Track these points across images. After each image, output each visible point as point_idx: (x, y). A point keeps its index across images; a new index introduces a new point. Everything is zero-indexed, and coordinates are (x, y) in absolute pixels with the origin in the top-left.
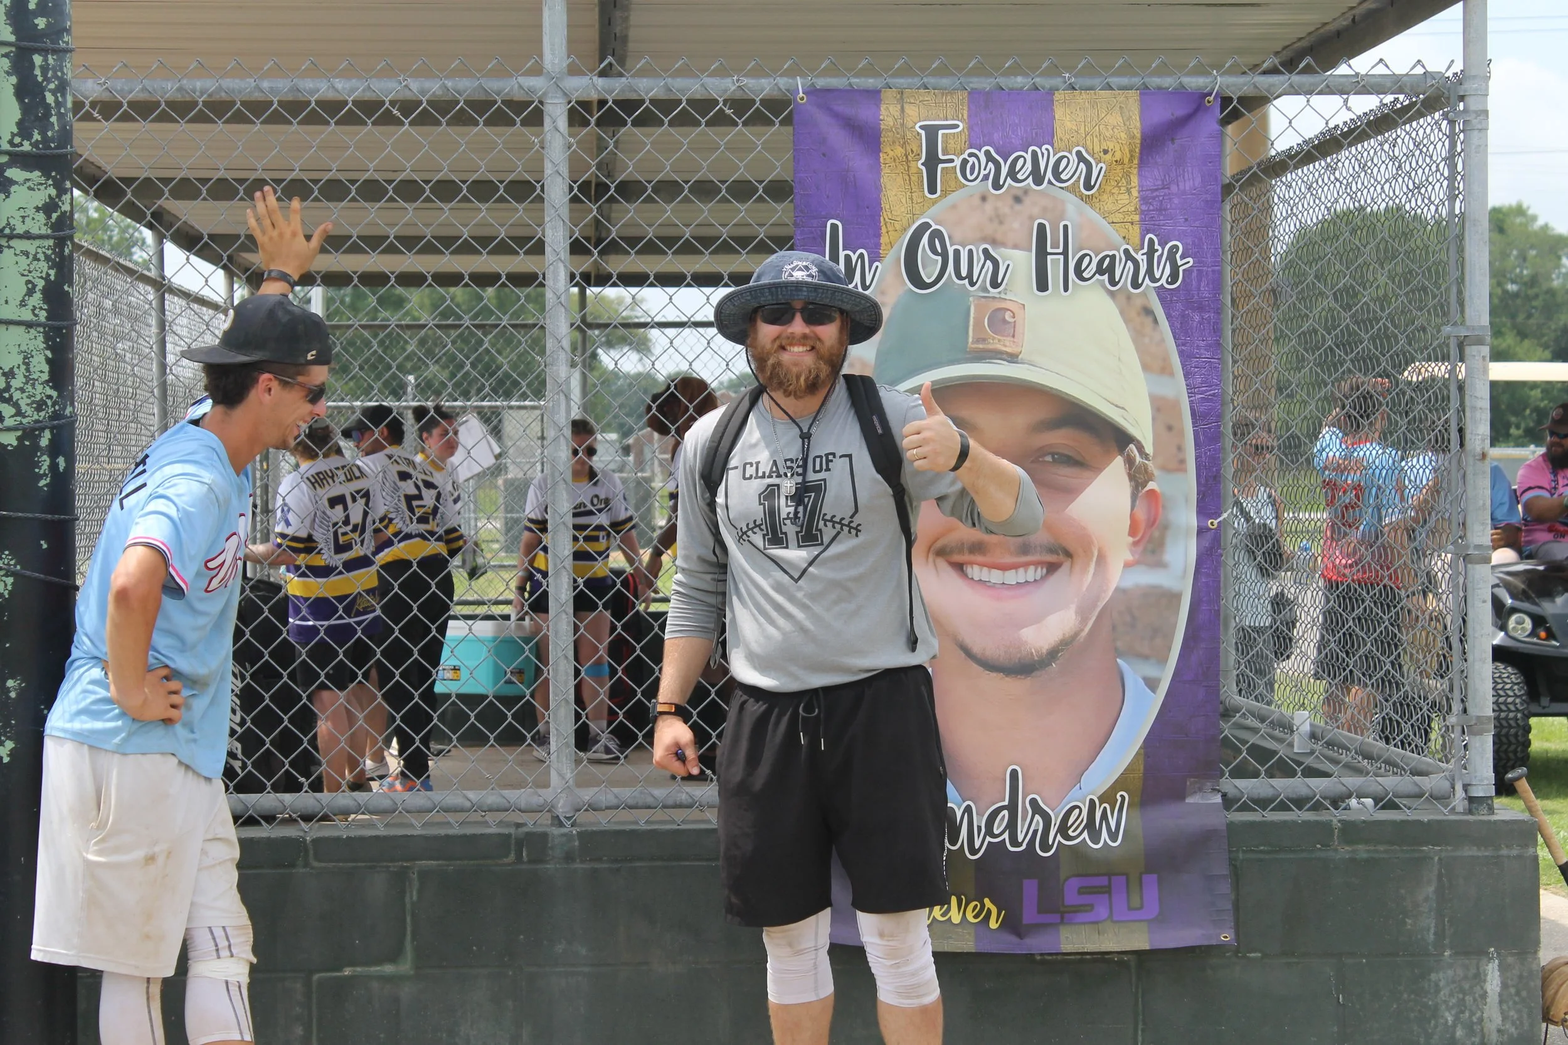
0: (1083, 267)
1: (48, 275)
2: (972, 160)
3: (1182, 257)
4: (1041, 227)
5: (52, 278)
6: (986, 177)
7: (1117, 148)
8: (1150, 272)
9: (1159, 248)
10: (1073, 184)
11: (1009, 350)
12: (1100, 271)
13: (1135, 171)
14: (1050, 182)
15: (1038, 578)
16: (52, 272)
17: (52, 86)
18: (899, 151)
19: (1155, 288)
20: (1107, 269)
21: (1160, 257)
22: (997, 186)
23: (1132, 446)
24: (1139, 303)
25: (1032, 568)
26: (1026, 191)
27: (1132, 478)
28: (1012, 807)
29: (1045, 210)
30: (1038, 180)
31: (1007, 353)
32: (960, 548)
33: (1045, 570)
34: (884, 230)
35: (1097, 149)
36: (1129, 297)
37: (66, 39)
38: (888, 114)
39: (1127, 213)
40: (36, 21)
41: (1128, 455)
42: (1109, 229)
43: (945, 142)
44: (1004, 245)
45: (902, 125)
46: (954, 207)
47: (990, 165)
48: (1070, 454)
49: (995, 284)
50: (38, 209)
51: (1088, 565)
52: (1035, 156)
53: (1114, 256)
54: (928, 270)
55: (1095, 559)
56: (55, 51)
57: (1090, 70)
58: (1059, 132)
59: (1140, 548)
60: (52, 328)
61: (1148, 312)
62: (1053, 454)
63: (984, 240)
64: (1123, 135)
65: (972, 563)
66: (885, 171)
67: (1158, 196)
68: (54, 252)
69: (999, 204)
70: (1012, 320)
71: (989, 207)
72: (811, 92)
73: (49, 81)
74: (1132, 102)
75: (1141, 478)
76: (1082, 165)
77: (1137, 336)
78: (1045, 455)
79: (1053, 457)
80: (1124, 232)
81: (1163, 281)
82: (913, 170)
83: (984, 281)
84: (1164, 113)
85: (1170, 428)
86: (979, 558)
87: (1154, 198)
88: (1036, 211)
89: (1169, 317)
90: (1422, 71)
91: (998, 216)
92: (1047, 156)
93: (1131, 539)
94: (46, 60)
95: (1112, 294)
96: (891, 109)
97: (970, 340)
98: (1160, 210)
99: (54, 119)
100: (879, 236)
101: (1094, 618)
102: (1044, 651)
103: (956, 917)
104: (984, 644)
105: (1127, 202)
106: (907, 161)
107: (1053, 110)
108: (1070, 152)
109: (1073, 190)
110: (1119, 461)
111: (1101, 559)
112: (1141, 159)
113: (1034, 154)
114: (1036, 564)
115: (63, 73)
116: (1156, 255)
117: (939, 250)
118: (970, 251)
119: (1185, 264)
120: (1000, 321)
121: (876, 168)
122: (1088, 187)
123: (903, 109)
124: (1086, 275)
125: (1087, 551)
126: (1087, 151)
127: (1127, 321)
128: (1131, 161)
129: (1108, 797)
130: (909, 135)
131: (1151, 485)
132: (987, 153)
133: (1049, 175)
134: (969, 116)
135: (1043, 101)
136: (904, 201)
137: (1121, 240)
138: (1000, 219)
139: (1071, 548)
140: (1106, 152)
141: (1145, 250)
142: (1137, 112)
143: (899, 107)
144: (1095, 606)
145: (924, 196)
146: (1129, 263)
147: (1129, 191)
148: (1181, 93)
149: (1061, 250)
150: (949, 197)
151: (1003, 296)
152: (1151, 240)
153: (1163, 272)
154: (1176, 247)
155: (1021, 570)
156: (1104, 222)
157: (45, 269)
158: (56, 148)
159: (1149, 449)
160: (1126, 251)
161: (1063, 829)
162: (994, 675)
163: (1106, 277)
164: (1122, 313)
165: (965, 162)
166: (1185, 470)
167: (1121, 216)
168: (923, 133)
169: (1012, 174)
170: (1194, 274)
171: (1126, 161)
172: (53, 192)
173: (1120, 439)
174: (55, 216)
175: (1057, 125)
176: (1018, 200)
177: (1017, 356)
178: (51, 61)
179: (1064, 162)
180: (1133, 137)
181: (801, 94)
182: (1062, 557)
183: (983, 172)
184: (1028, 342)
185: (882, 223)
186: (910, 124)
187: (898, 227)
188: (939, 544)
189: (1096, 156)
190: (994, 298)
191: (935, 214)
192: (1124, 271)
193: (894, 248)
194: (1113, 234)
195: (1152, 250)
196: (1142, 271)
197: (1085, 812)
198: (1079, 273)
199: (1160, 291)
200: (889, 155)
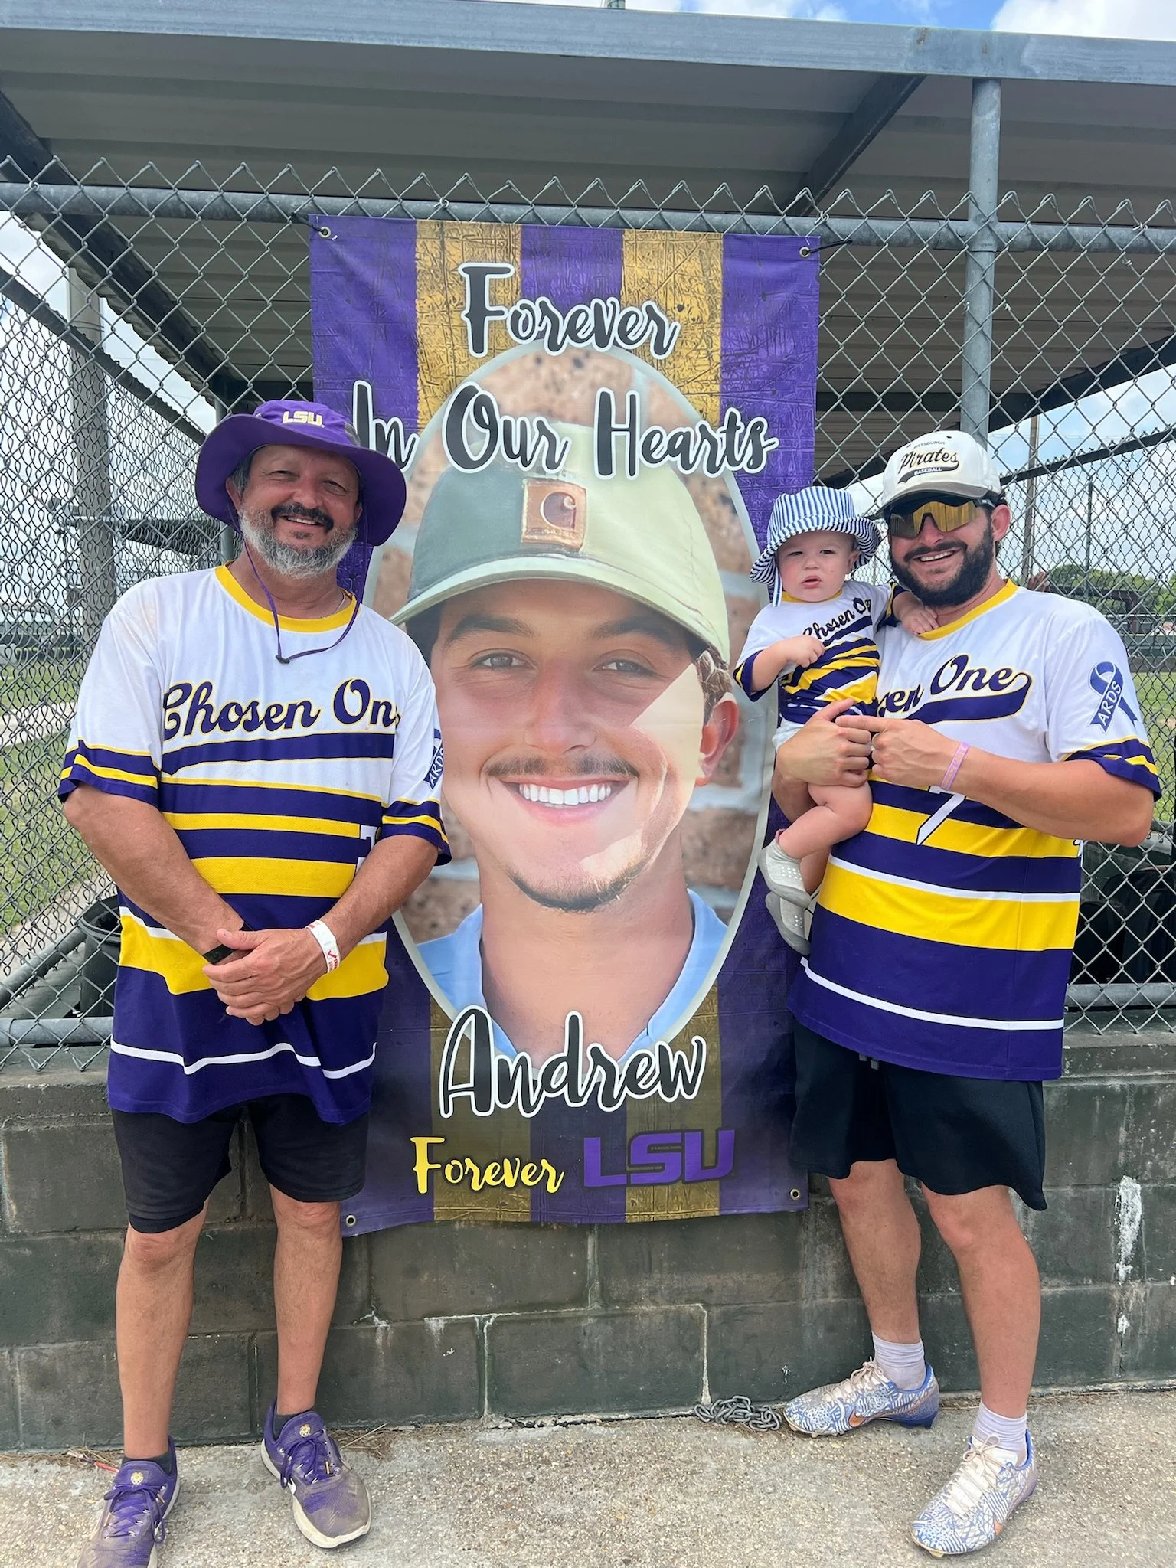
0: (653, 446)
2: (525, 313)
3: (766, 437)
4: (605, 397)
6: (541, 335)
7: (694, 304)
8: (729, 454)
9: (742, 426)
10: (643, 346)
11: (568, 542)
12: (671, 451)
13: (718, 332)
14: (615, 343)
15: (602, 797)
18: (439, 298)
19: (734, 472)
20: (679, 449)
21: (742, 436)
22: (554, 346)
23: (706, 653)
24: (715, 489)
25: (594, 788)
26: (588, 354)
28: (572, 1058)
29: (609, 376)
30: (602, 341)
31: (566, 546)
33: (609, 790)
34: (421, 393)
35: (670, 305)
36: (705, 482)
39: (706, 382)
42: (684, 401)
43: (493, 289)
44: (562, 418)
45: (442, 266)
46: (504, 369)
47: (547, 319)
48: (636, 661)
51: (656, 784)
52: (598, 311)
53: (688, 433)
54: (474, 445)
55: (664, 777)
58: (627, 282)
61: (726, 500)
62: (617, 662)
63: (539, 411)
64: (701, 288)
65: (529, 783)
66: (423, 323)
67: (744, 363)
69: (557, 368)
70: (571, 507)
71: (544, 371)
76: (653, 323)
77: (713, 527)
78: (610, 663)
79: (618, 665)
80: (700, 405)
81: (744, 464)
82: (455, 322)
83: (539, 460)
86: (537, 777)
87: (738, 365)
88: (599, 377)
89: (749, 505)
91: (555, 383)
92: (613, 314)
93: (703, 756)
95: (685, 479)
96: (428, 245)
97: (524, 529)
98: (745, 379)
100: (416, 402)
101: (662, 844)
102: (608, 883)
103: (509, 1180)
104: (539, 876)
105: (706, 368)
106: (449, 311)
107: (621, 254)
108: (640, 308)
109: (642, 353)
111: (671, 777)
112: (724, 318)
113: (598, 307)
114: (600, 782)
116: (738, 432)
117: (487, 422)
118: (523, 424)
119: (770, 444)
120: (560, 508)
122: (660, 350)
123: (443, 247)
124: (655, 456)
126: (658, 306)
127: (702, 510)
128: (712, 318)
129: (681, 1042)
130: (450, 279)
131: (728, 697)
132: (543, 305)
133: (615, 334)
134: (522, 258)
135: (610, 242)
136: (444, 359)
137: (698, 415)
138: (556, 386)
140: (681, 308)
141: (725, 427)
142: (719, 260)
143: (438, 242)
144: (663, 830)
145: (468, 355)
146: (706, 443)
147: (709, 355)
149: (627, 426)
150: (498, 358)
151: (561, 478)
152: (732, 415)
153: (744, 454)
154: (760, 424)
155: (583, 790)
156: (678, 392)
160: (703, 428)
161: (631, 1080)
162: (552, 910)
163: (678, 458)
164: (697, 501)
165: (516, 316)
167: (699, 386)
168: (467, 277)
169: (572, 332)
170: (780, 457)
171: (706, 318)
173: (694, 645)
175: (625, 272)
176: (578, 363)
177: (578, 550)
179: (633, 318)
180: (714, 290)
183: (538, 329)
185: (419, 388)
186: (453, 266)
187: (438, 392)
188: (491, 763)
189: (669, 313)
190: (551, 480)
191: (482, 377)
192: (699, 452)
193: (434, 417)
194: (688, 408)
195: (732, 427)
196: (721, 452)
197: (656, 1062)
198: (647, 453)
199: (740, 476)
200: (427, 302)
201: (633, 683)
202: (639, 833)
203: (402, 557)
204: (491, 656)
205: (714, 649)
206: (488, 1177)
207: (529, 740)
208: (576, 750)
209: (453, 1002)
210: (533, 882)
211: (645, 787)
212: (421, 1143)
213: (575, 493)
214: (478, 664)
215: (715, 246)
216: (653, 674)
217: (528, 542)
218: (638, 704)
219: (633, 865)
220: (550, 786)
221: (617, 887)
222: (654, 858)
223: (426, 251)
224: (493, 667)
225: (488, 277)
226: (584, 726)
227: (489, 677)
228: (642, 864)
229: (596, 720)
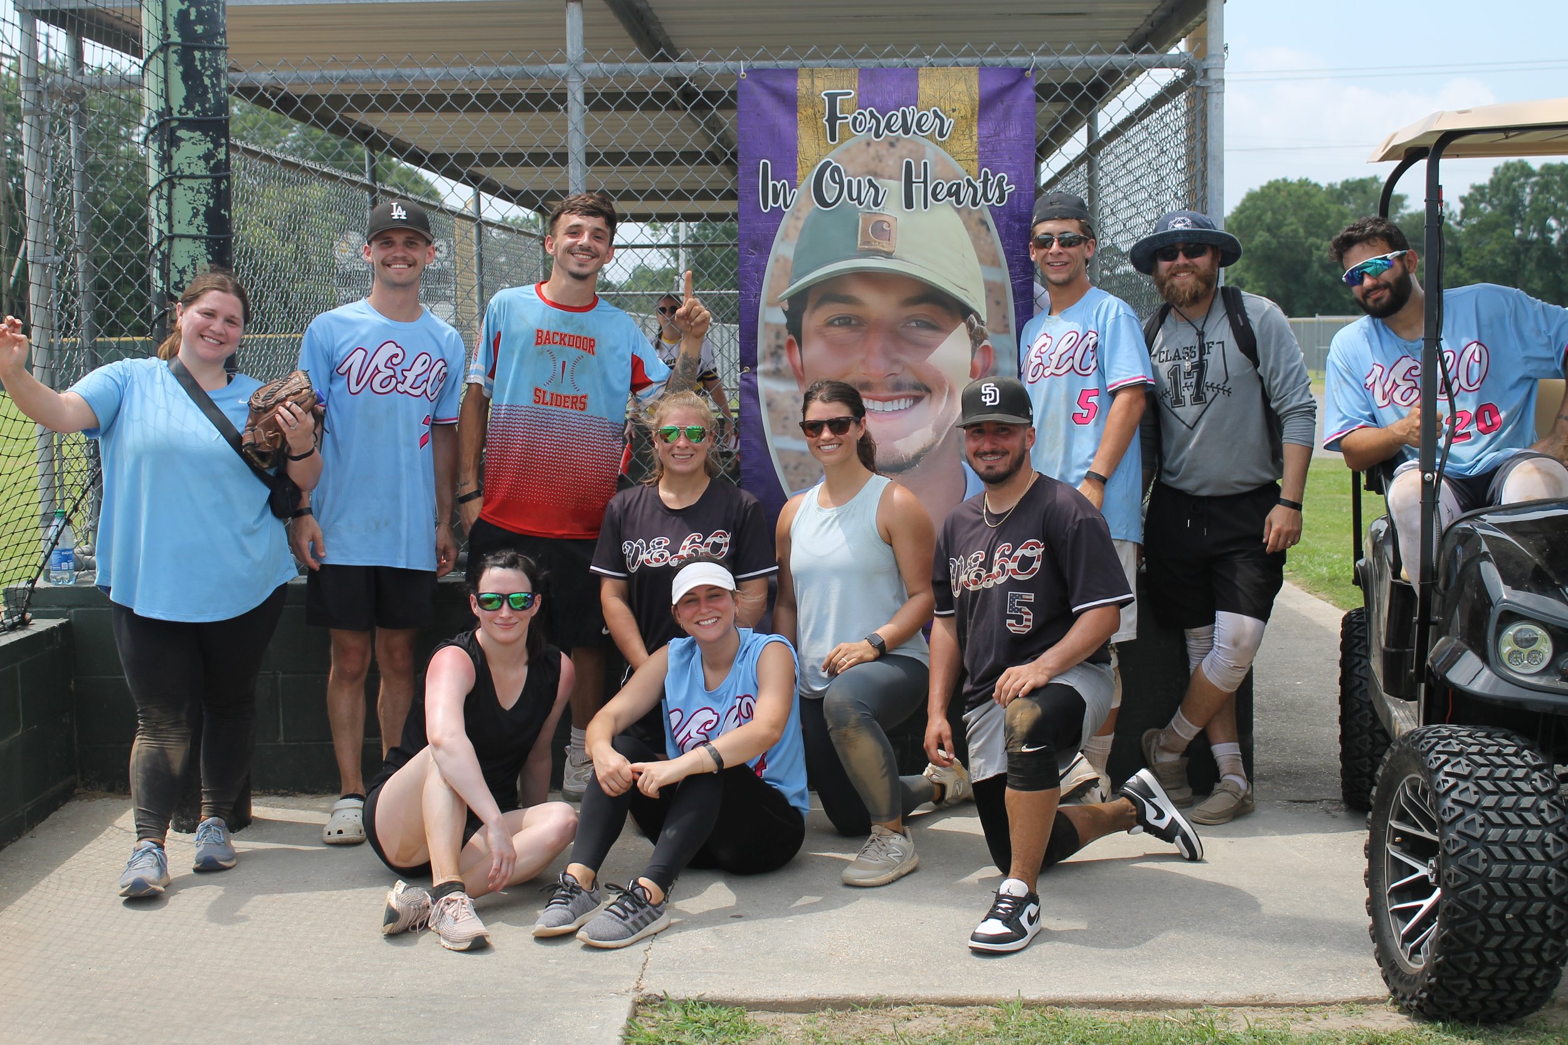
0: (938, 192)
1: (207, 202)
2: (860, 117)
3: (1007, 185)
4: (908, 164)
5: (211, 205)
6: (870, 129)
7: (962, 108)
8: (985, 194)
9: (992, 178)
10: (931, 134)
12: (949, 194)
13: (976, 124)
14: (914, 132)
15: (907, 407)
16: (211, 202)
17: (208, 73)
18: (810, 111)
19: (988, 206)
20: (954, 193)
21: (992, 184)
22: (877, 135)
23: (972, 316)
24: (976, 216)
25: (903, 400)
26: (898, 139)
27: (972, 337)
29: (911, 151)
30: (906, 129)
31: (885, 252)
34: (799, 166)
35: (948, 109)
36: (970, 212)
37: (220, 40)
38: (803, 85)
39: (969, 153)
40: (196, 28)
41: (970, 322)
42: (956, 165)
43: (842, 105)
44: (882, 176)
45: (812, 93)
46: (848, 150)
47: (873, 120)
48: (928, 321)
49: (876, 204)
50: (199, 158)
51: (942, 398)
52: (904, 113)
53: (960, 184)
54: (830, 194)
56: (210, 49)
57: (943, 54)
58: (921, 97)
60: (211, 239)
61: (983, 222)
62: (916, 322)
63: (869, 173)
64: (966, 99)
66: (800, 125)
67: (992, 141)
68: (212, 187)
69: (879, 148)
71: (872, 150)
72: (750, 71)
73: (206, 69)
74: (974, 76)
75: (979, 338)
76: (937, 120)
77: (976, 240)
80: (966, 167)
81: (994, 201)
82: (820, 125)
83: (869, 201)
84: (995, 83)
85: (998, 303)
87: (988, 143)
88: (905, 152)
89: (997, 226)
90: (1178, 52)
91: (878, 156)
92: (913, 114)
94: (203, 54)
95: (958, 211)
96: (805, 81)
98: (993, 151)
99: (210, 96)
100: (796, 170)
105: (969, 145)
106: (816, 118)
107: (917, 81)
108: (929, 111)
109: (931, 138)
110: (963, 326)
112: (980, 115)
113: (904, 112)
114: (906, 397)
115: (217, 64)
116: (989, 182)
117: (838, 180)
118: (859, 181)
119: (1010, 189)
120: (880, 229)
121: (794, 123)
122: (941, 135)
123: (812, 82)
124: (939, 197)
125: (941, 387)
126: (941, 110)
127: (968, 229)
128: (972, 116)
130: (817, 100)
131: (986, 343)
132: (871, 113)
133: (914, 127)
134: (859, 86)
135: (911, 75)
136: (813, 146)
137: (965, 173)
138: (879, 158)
139: (930, 386)
140: (954, 110)
141: (982, 179)
142: (976, 83)
143: (810, 80)
145: (827, 143)
146: (970, 188)
147: (971, 139)
148: (1007, 69)
149: (922, 180)
150: (844, 143)
151: (882, 212)
152: (986, 173)
153: (994, 194)
154: (1004, 177)
155: (896, 402)
156: (953, 160)
157: (206, 199)
158: (212, 115)
159: (984, 318)
160: (968, 180)
163: (954, 198)
164: (964, 223)
165: (855, 119)
167: (965, 155)
168: (826, 98)
169: (888, 127)
170: (1016, 196)
171: (969, 116)
172: (211, 146)
173: (962, 311)
174: (212, 162)
175: (920, 92)
176: (892, 145)
178: (207, 55)
179: (925, 117)
180: (974, 100)
181: (743, 73)
182: (924, 392)
183: (868, 126)
184: (898, 245)
185: (798, 161)
186: (818, 92)
187: (809, 164)
189: (947, 113)
191: (835, 155)
192: (966, 194)
193: (807, 179)
194: (960, 169)
195: (986, 180)
196: (979, 194)
198: (935, 195)
199: (992, 208)
200: (803, 114)
201: (925, 335)
202: (931, 426)
203: (786, 260)
204: (839, 319)
205: (977, 313)
207: (862, 370)
208: (891, 377)
214: (830, 324)
215: (974, 71)
216: (940, 329)
218: (930, 348)
219: (927, 445)
221: (917, 458)
222: (940, 442)
224: (840, 325)
225: (839, 98)
226: (896, 362)
227: (839, 333)
228: (933, 445)
229: (904, 357)
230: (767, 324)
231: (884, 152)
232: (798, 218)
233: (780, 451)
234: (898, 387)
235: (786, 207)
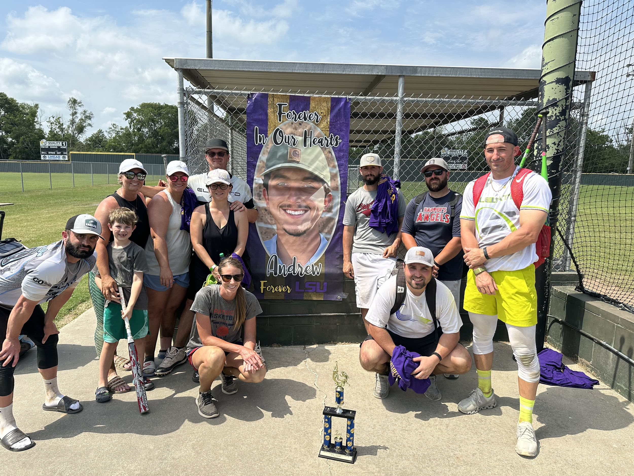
2: (290, 113)
4: (306, 131)
6: (293, 118)
7: (325, 112)
8: (331, 143)
9: (334, 137)
12: (319, 142)
13: (329, 118)
14: (308, 120)
18: (272, 110)
20: (321, 142)
22: (295, 121)
24: (328, 150)
26: (302, 122)
27: (325, 191)
28: (294, 266)
29: (306, 127)
30: (305, 120)
32: (285, 206)
35: (319, 112)
36: (326, 149)
39: (326, 128)
43: (283, 109)
45: (273, 103)
46: (285, 125)
47: (294, 115)
49: (294, 145)
52: (305, 113)
53: (322, 139)
54: (279, 140)
58: (311, 107)
59: (327, 208)
61: (330, 152)
63: (292, 133)
64: (326, 109)
65: (288, 209)
66: (269, 115)
67: (334, 124)
69: (296, 125)
71: (293, 126)
75: (328, 191)
76: (316, 116)
80: (325, 133)
81: (334, 145)
82: (276, 115)
85: (334, 180)
86: (289, 208)
88: (304, 127)
89: (335, 154)
91: (295, 128)
92: (307, 113)
95: (322, 148)
98: (334, 127)
100: (267, 131)
103: (280, 291)
105: (326, 125)
106: (274, 113)
107: (309, 102)
108: (313, 113)
109: (313, 122)
112: (330, 115)
114: (302, 210)
116: (333, 139)
117: (281, 135)
118: (289, 136)
119: (340, 141)
120: (296, 153)
121: (267, 114)
122: (317, 122)
126: (317, 112)
129: (317, 264)
130: (275, 106)
131: (330, 193)
132: (293, 112)
133: (308, 118)
134: (290, 102)
135: (307, 99)
136: (273, 122)
137: (324, 135)
140: (322, 113)
141: (330, 137)
142: (329, 103)
143: (273, 98)
145: (278, 122)
146: (326, 140)
147: (327, 123)
149: (310, 137)
150: (284, 123)
152: (332, 135)
153: (334, 143)
154: (338, 137)
156: (320, 130)
159: (329, 185)
160: (325, 138)
161: (306, 271)
165: (288, 114)
166: (338, 190)
168: (278, 106)
169: (299, 118)
170: (342, 144)
171: (327, 115)
175: (310, 105)
176: (300, 124)
179: (312, 115)
180: (329, 109)
185: (268, 128)
186: (275, 103)
187: (272, 129)
188: (280, 205)
189: (319, 114)
191: (281, 126)
192: (325, 142)
193: (271, 135)
194: (323, 133)
195: (332, 137)
196: (329, 142)
197: (311, 267)
198: (314, 142)
199: (333, 147)
200: (270, 111)
206: (276, 290)
209: (270, 253)
210: (287, 230)
211: (312, 212)
212: (262, 282)
213: (299, 151)
215: (329, 100)
217: (289, 160)
220: (292, 210)
221: (305, 232)
223: (270, 100)
225: (282, 106)
228: (310, 227)
230: (256, 184)
231: (298, 127)
232: (268, 148)
233: (260, 227)
234: (300, 206)
235: (264, 144)
